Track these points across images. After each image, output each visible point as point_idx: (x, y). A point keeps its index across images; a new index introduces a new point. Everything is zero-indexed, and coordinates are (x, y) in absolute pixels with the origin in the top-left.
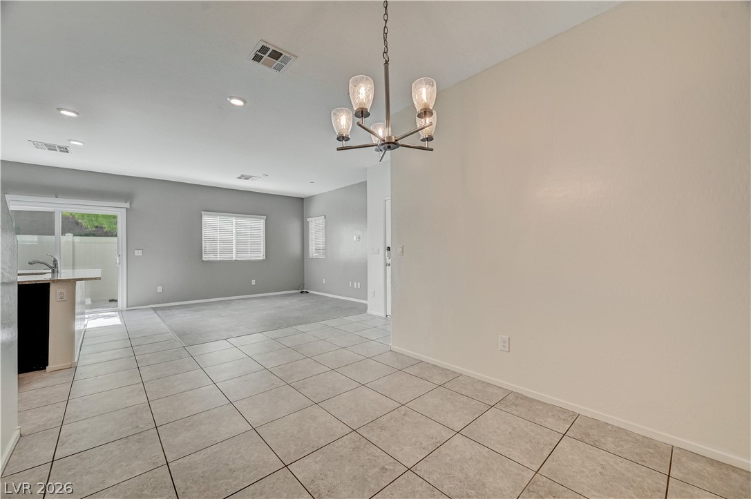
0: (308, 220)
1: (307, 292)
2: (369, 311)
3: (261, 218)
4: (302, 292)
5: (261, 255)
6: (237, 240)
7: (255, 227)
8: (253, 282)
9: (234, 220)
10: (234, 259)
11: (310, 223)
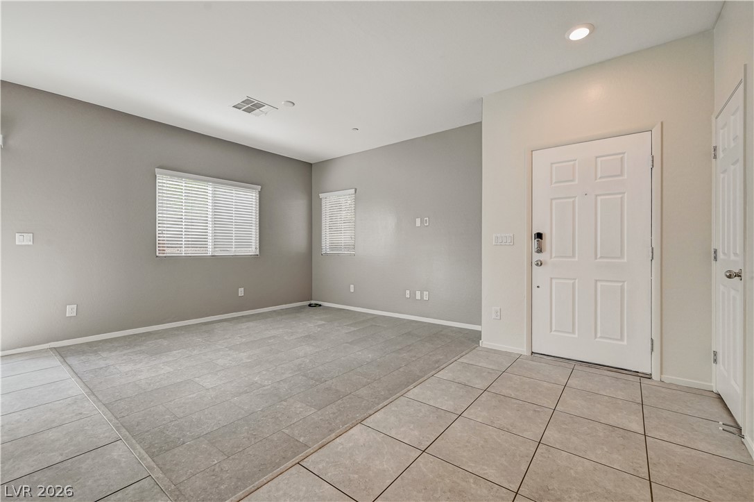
0: (321, 195)
1: (320, 305)
2: (485, 343)
3: (253, 189)
4: (310, 305)
5: (252, 249)
6: (215, 222)
7: (245, 201)
8: (241, 292)
9: (210, 188)
10: (210, 254)
11: (323, 202)
